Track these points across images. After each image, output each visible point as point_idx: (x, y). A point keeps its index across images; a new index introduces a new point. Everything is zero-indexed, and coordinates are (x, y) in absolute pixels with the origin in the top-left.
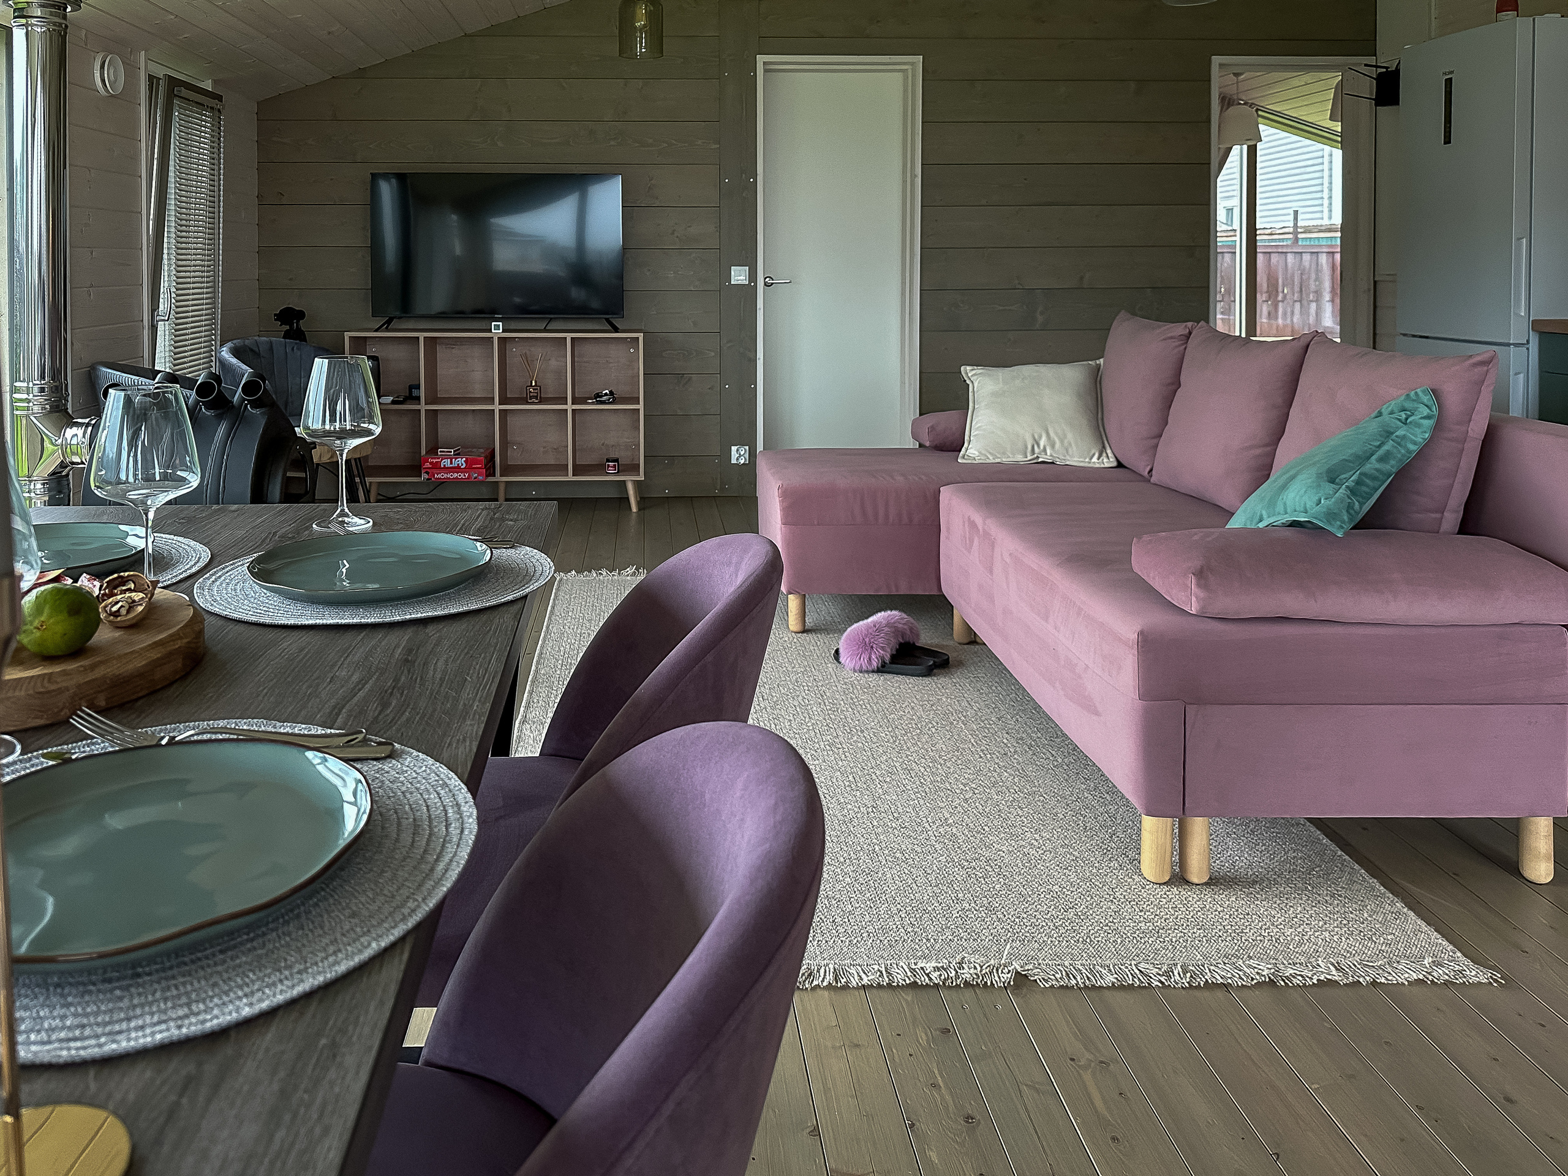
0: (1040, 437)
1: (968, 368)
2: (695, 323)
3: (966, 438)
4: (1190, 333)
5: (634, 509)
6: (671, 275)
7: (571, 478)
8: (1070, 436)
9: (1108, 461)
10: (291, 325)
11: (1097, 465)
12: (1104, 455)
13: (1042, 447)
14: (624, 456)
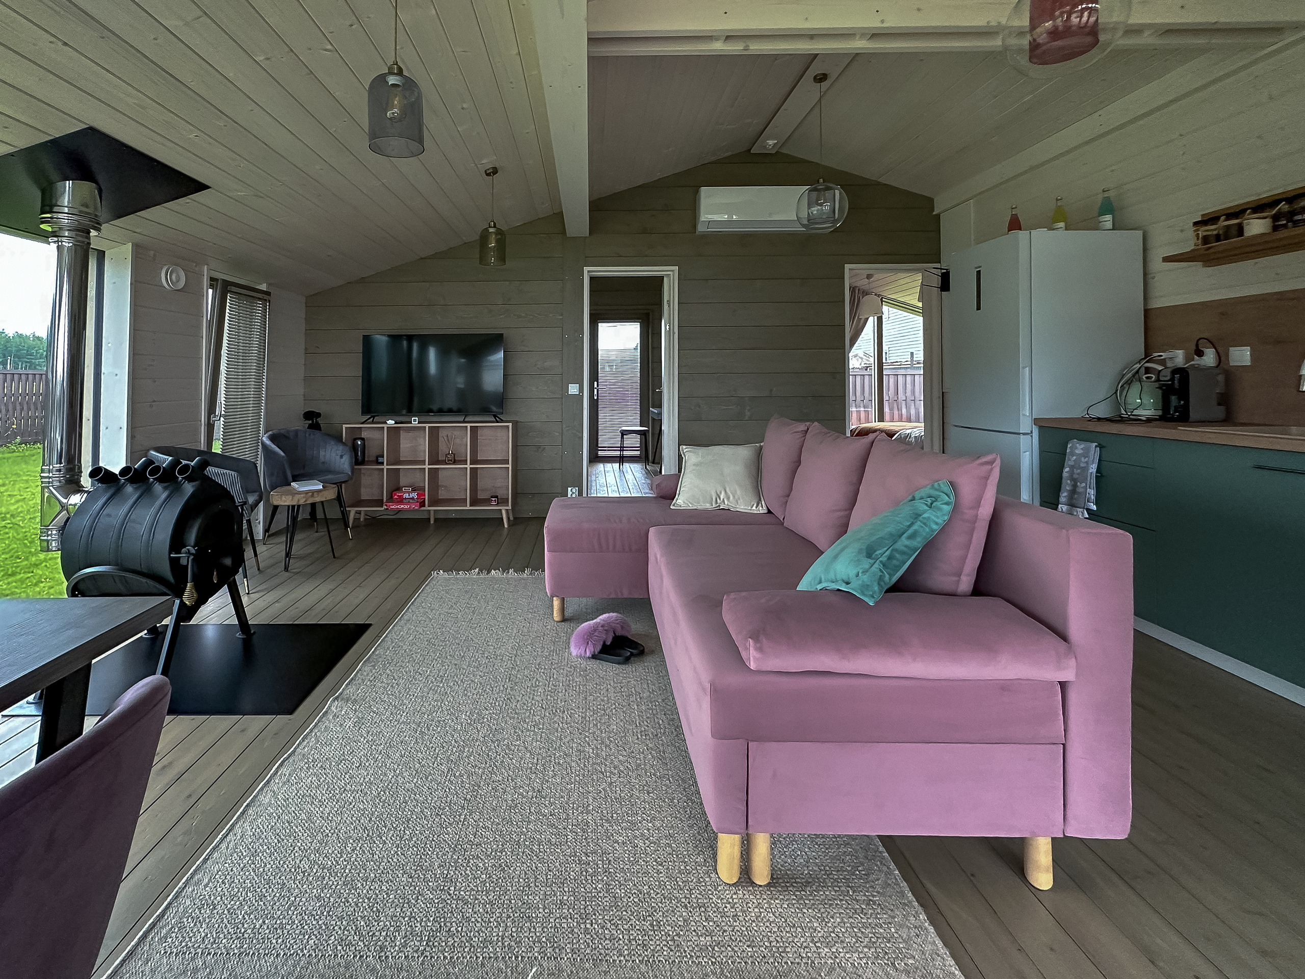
0: (721, 493)
1: (684, 447)
2: (547, 416)
3: (678, 492)
4: (808, 429)
5: (506, 526)
6: (534, 389)
7: (468, 508)
8: (739, 492)
9: (762, 510)
10: (313, 421)
11: (755, 512)
12: (760, 505)
13: (722, 499)
14: (501, 493)
